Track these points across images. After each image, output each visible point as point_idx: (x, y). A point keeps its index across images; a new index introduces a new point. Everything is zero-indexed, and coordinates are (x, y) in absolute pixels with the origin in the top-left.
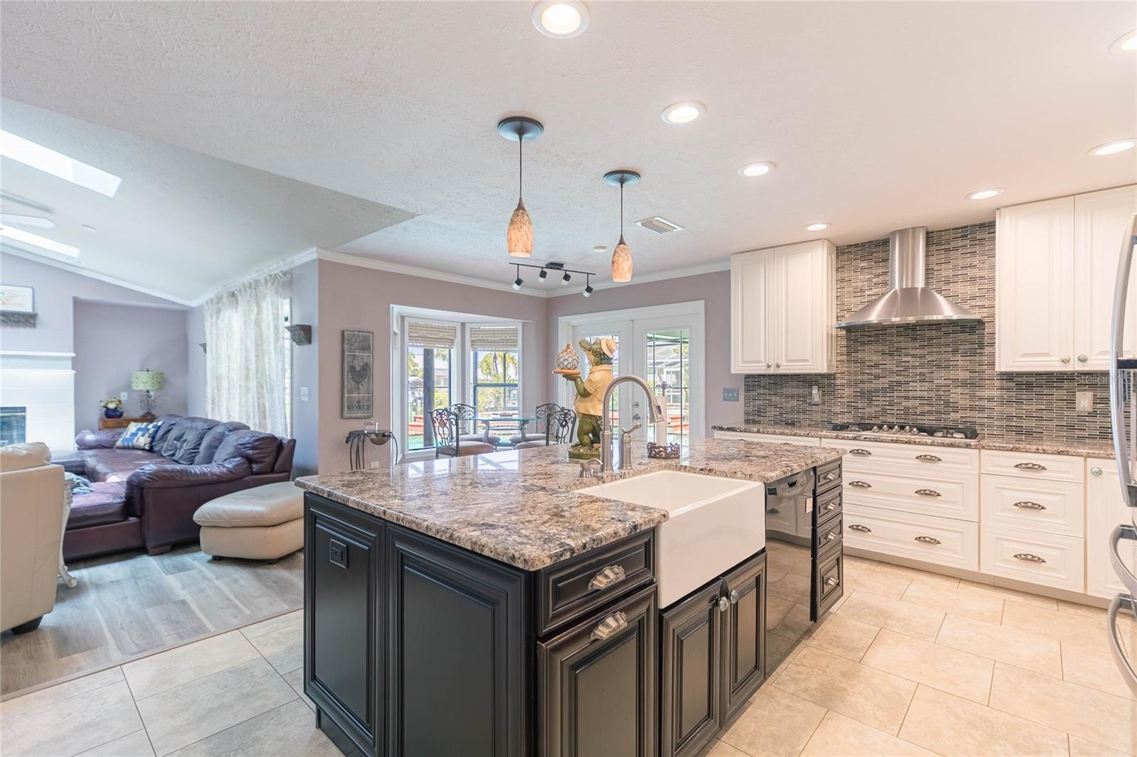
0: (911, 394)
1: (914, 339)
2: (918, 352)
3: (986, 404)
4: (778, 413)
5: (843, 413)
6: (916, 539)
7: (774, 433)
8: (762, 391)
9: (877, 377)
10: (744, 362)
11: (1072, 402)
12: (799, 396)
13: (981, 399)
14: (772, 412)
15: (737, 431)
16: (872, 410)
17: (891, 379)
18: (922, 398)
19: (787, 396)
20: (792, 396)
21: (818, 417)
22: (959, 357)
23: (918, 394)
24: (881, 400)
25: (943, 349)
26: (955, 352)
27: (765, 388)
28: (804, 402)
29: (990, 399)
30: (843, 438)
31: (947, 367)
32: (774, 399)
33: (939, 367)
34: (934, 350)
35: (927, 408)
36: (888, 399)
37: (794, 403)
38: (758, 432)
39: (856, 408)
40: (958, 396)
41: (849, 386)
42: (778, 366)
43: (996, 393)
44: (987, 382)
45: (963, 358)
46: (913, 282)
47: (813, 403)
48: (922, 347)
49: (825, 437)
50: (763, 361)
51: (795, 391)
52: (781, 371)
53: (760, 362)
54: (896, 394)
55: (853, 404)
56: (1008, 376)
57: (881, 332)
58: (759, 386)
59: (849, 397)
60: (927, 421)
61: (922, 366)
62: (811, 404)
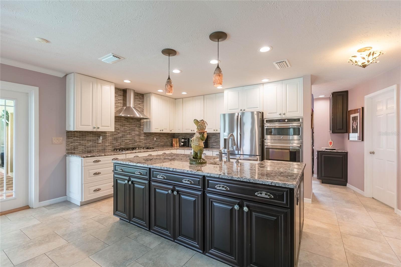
0: (127, 138)
1: (128, 122)
2: (129, 126)
3: (142, 140)
4: (84, 148)
5: (109, 146)
8: (76, 138)
9: (119, 133)
10: (81, 125)
11: (154, 139)
12: (93, 140)
13: (141, 139)
14: (81, 148)
16: (117, 144)
17: (122, 134)
18: (129, 139)
19: (88, 141)
20: (90, 141)
21: (100, 148)
22: (137, 128)
23: (129, 138)
24: (120, 141)
25: (134, 126)
26: (136, 126)
27: (77, 137)
28: (95, 142)
29: (142, 139)
31: (134, 131)
32: (81, 142)
33: (133, 130)
34: (132, 126)
35: (130, 142)
36: (121, 140)
37: (90, 143)
39: (113, 143)
40: (137, 138)
41: (111, 136)
42: (98, 128)
43: (143, 137)
44: (142, 135)
45: (138, 128)
46: (130, 106)
47: (99, 143)
48: (129, 124)
51: (92, 138)
53: (90, 126)
54: (123, 138)
55: (112, 142)
56: (145, 133)
57: (120, 119)
58: (75, 136)
59: (111, 140)
60: (131, 146)
61: (129, 130)
62: (98, 143)
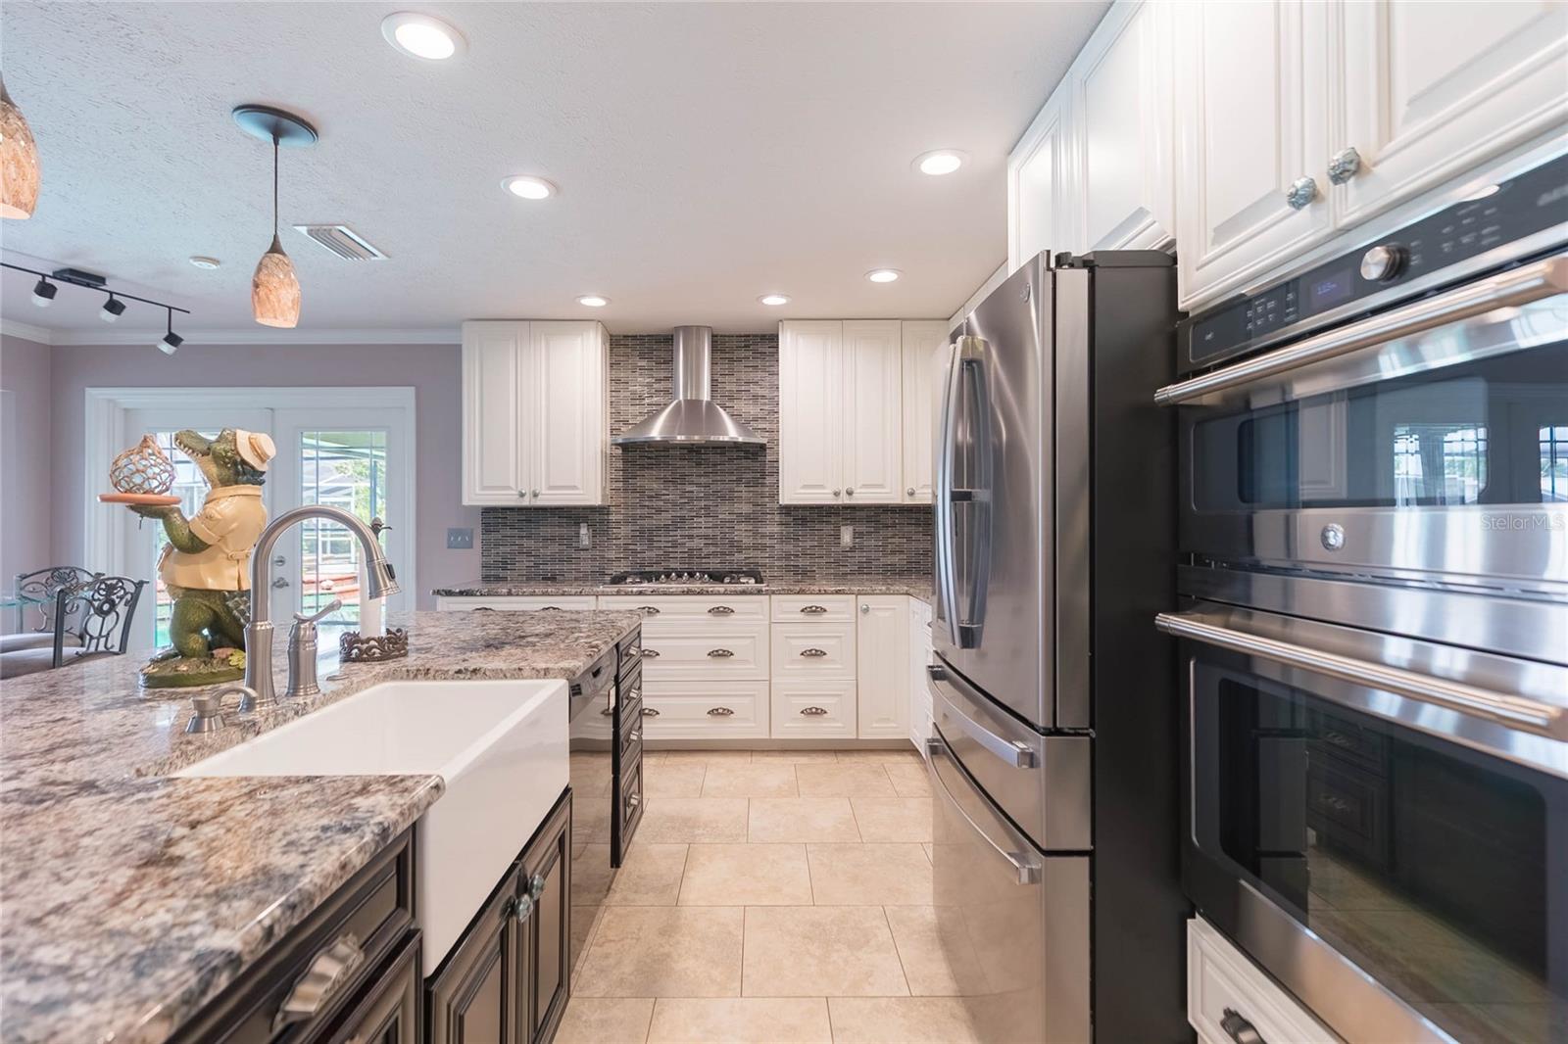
0: (695, 532)
1: (699, 464)
2: (703, 480)
3: (768, 541)
4: (532, 564)
5: (618, 559)
6: (709, 713)
7: (533, 594)
8: (509, 532)
9: (659, 511)
10: (484, 488)
11: (838, 537)
12: (561, 538)
13: (763, 536)
14: (523, 563)
15: (476, 595)
16: (653, 554)
17: (674, 514)
18: (706, 537)
19: (545, 539)
20: (553, 539)
21: (587, 567)
22: (742, 488)
23: (703, 531)
24: (663, 541)
25: (728, 478)
26: (739, 481)
27: (512, 527)
28: (569, 546)
29: (771, 537)
30: (627, 594)
31: (731, 499)
32: (525, 542)
33: (723, 498)
34: (719, 478)
35: (712, 549)
36: (670, 539)
37: (553, 548)
38: (510, 594)
39: (635, 551)
40: (742, 533)
41: (627, 522)
42: (535, 495)
43: (776, 529)
44: (769, 516)
45: (747, 489)
46: (698, 394)
47: (581, 547)
48: (706, 474)
49: (604, 594)
50: (513, 486)
51: (557, 531)
52: (540, 502)
53: (509, 488)
54: (679, 532)
55: (631, 547)
56: (788, 510)
57: (662, 454)
58: (505, 525)
59: (626, 537)
60: (714, 564)
61: (707, 497)
62: (578, 549)
